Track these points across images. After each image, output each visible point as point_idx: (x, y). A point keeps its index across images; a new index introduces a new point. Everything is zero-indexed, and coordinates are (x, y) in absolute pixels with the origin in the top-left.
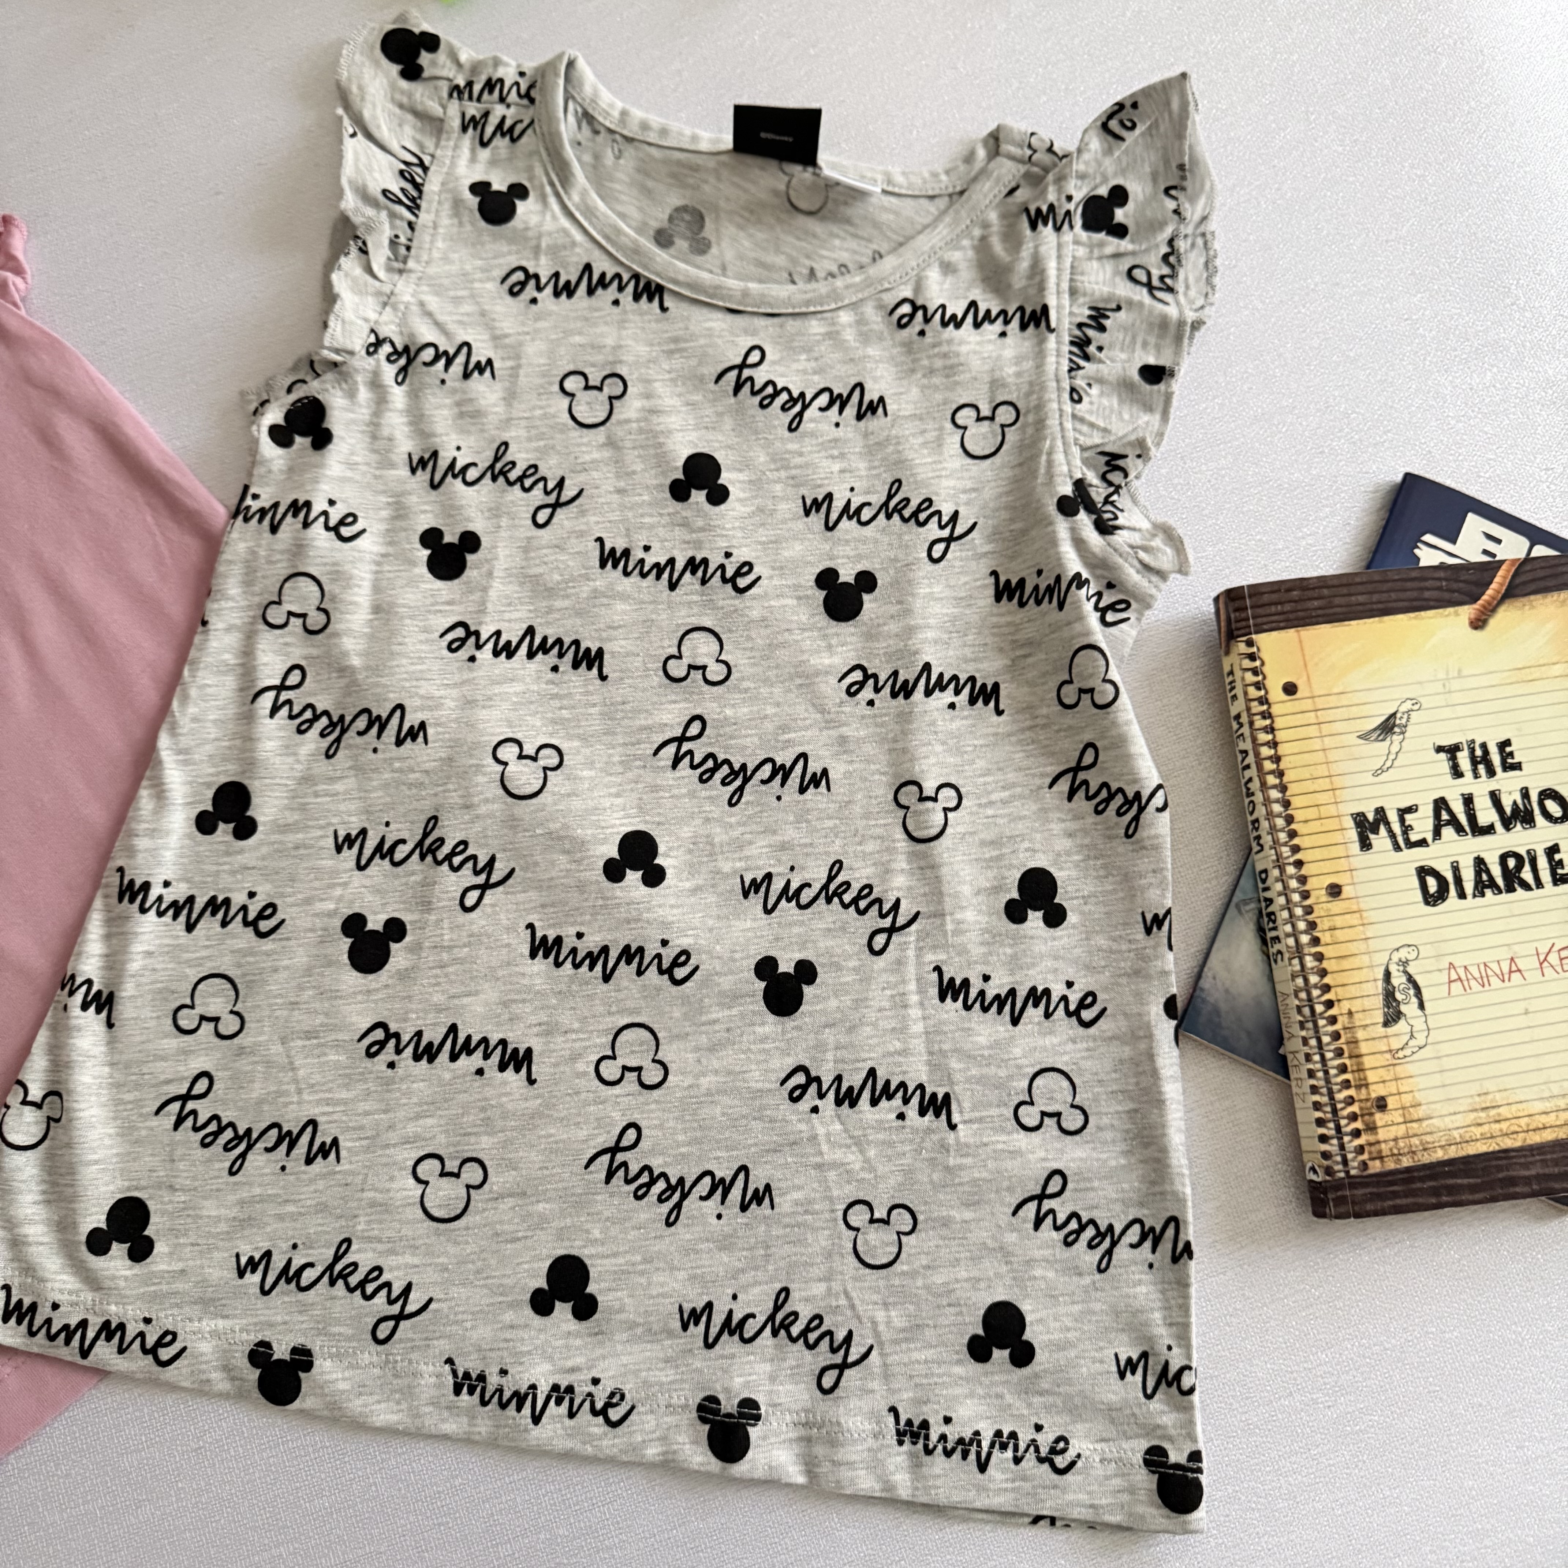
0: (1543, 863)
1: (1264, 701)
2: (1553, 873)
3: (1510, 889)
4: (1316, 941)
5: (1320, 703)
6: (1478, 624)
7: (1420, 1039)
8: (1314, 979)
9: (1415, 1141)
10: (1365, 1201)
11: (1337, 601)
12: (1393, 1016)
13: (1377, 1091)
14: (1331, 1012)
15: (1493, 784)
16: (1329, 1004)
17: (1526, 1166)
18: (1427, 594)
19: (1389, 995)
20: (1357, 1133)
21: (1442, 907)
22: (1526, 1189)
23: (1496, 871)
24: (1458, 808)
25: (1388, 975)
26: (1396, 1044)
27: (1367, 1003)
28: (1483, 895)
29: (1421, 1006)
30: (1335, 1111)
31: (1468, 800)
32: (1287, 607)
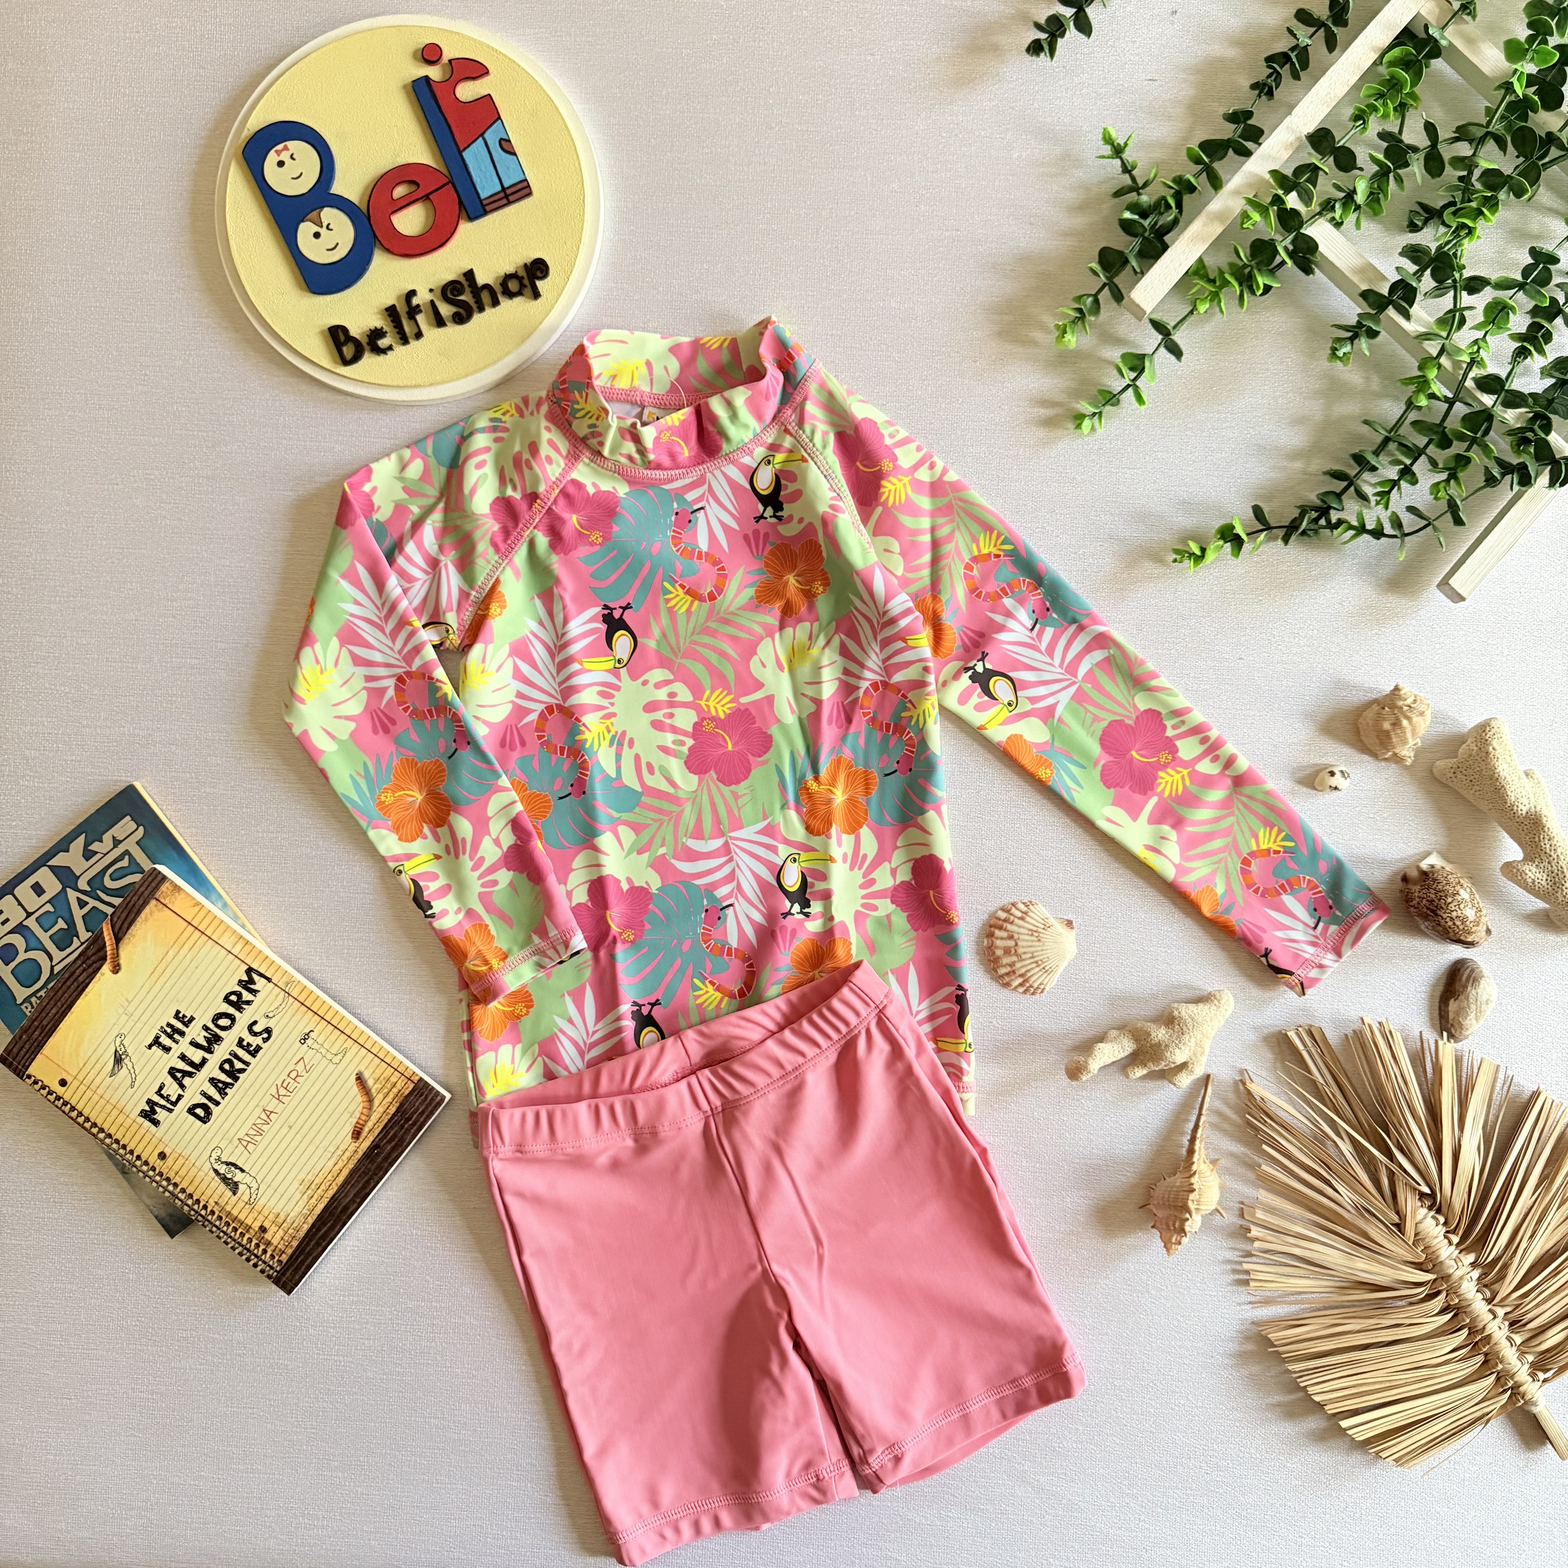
0: (241, 1053)
1: (58, 1098)
2: (249, 1052)
3: (236, 1079)
4: (176, 1185)
5: (80, 1077)
6: (116, 969)
7: (254, 1185)
8: (190, 1202)
9: (291, 1231)
10: (294, 1276)
11: (45, 1023)
12: (234, 1187)
13: (256, 1226)
14: (209, 1210)
15: (188, 1038)
16: (205, 1207)
17: (346, 1195)
18: (81, 979)
19: (225, 1179)
20: (265, 1251)
21: (213, 1118)
22: (355, 1205)
23: (223, 1077)
24: (182, 1065)
25: (216, 1171)
26: (246, 1198)
27: (219, 1192)
28: (226, 1094)
29: (243, 1171)
30: (248, 1250)
31: (183, 1057)
32: (27, 1046)
